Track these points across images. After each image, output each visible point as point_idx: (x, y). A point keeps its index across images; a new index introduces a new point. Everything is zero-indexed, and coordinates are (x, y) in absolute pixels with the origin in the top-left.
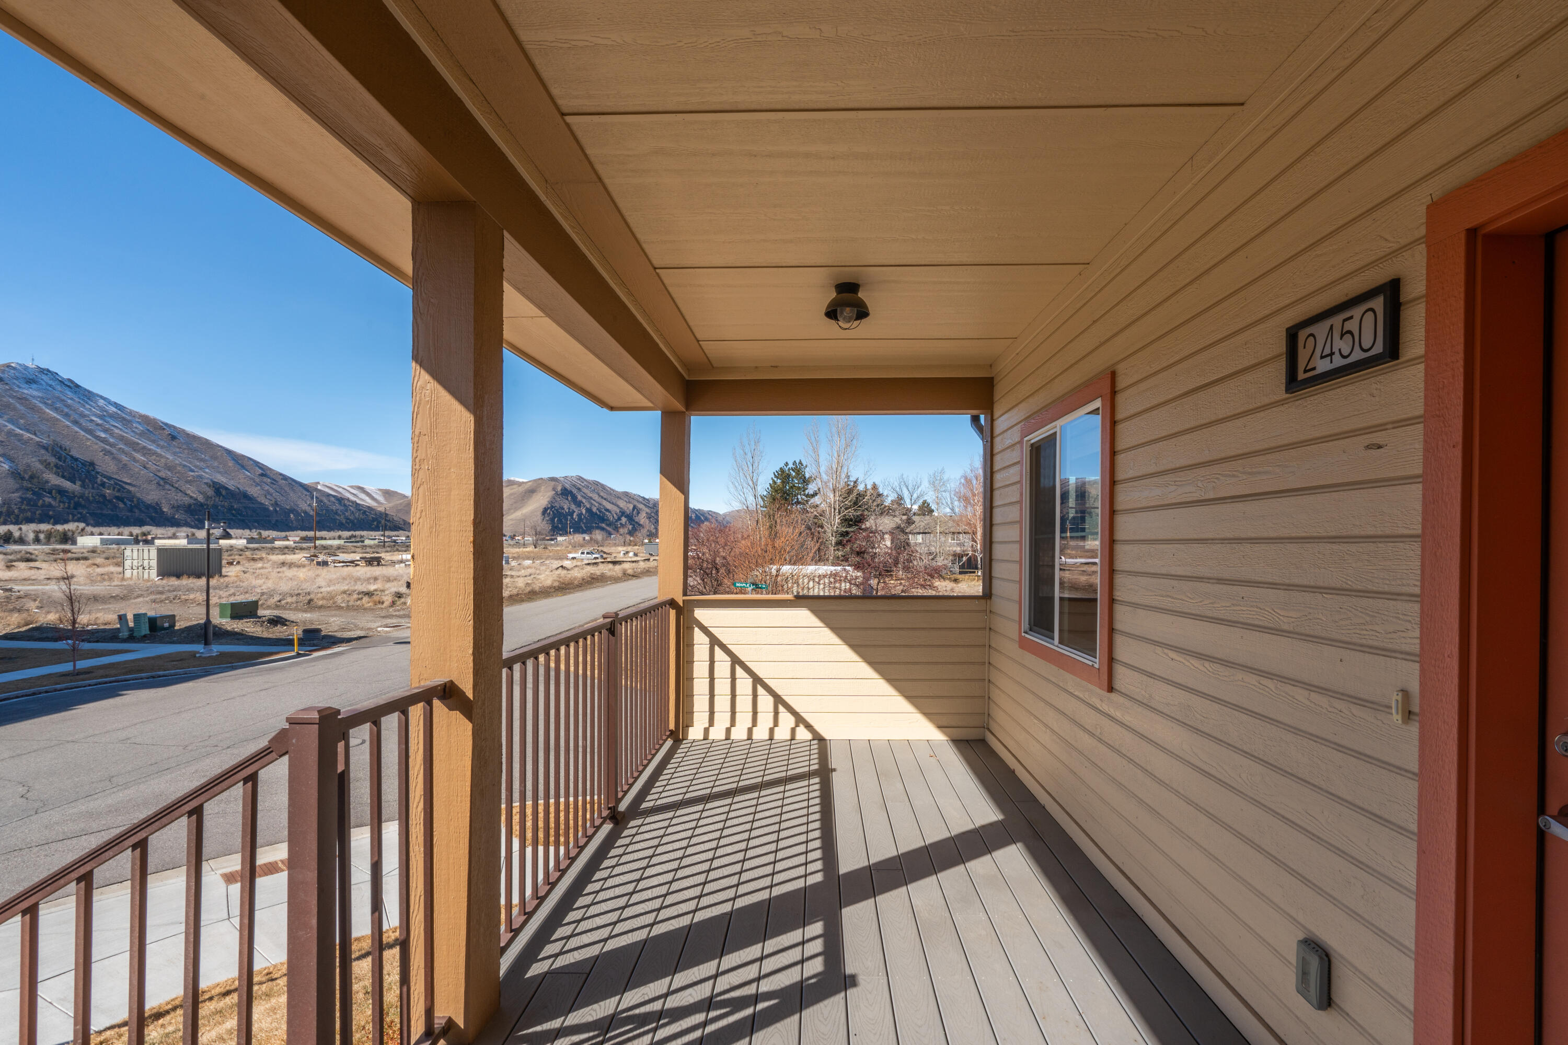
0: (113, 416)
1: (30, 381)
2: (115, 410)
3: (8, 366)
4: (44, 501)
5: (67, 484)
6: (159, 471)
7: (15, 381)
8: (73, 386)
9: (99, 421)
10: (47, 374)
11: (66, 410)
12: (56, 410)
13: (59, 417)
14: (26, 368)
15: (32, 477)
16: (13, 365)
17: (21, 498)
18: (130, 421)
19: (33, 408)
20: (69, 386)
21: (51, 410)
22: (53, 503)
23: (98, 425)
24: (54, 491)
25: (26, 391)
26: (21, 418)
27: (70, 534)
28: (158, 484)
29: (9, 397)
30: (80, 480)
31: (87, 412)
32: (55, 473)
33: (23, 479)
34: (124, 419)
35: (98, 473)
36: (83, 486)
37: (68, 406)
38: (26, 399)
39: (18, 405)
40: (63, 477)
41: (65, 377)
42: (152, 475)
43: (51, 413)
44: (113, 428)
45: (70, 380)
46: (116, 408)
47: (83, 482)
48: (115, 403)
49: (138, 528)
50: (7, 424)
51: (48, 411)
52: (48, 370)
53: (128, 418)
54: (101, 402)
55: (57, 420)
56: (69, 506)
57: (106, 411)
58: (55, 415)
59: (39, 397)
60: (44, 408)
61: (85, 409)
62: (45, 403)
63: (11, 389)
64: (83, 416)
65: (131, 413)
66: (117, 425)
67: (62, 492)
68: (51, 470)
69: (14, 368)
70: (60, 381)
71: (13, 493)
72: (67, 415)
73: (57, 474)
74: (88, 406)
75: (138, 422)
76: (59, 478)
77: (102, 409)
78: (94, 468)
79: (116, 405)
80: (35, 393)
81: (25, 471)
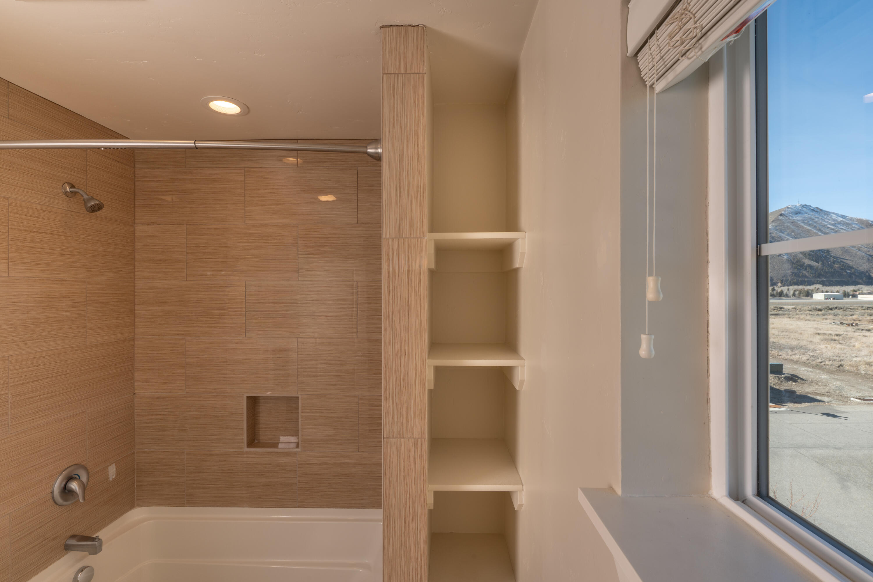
0: (840, 223)
1: (797, 213)
2: (842, 219)
3: (787, 208)
4: (803, 273)
5: (814, 264)
6: (869, 251)
7: (791, 214)
9: (832, 227)
10: (805, 208)
11: (815, 224)
12: (810, 225)
13: (811, 229)
14: (796, 207)
15: (797, 262)
16: (789, 207)
17: (792, 272)
18: (850, 224)
19: (798, 226)
20: (817, 212)
21: (807, 226)
22: (807, 274)
23: (832, 229)
24: (808, 268)
25: (795, 218)
26: (793, 232)
27: (810, 292)
28: (868, 259)
29: (787, 222)
30: (821, 261)
31: (826, 223)
32: (808, 259)
33: (793, 263)
34: (847, 223)
35: (831, 256)
36: (823, 264)
37: (816, 222)
38: (795, 222)
39: (791, 226)
40: (812, 260)
41: (815, 207)
42: (864, 254)
43: (807, 227)
44: (840, 230)
45: (817, 208)
46: (842, 218)
47: (823, 261)
48: (842, 215)
49: (853, 286)
50: (786, 236)
51: (805, 226)
52: (806, 205)
53: (850, 222)
54: (834, 217)
55: (810, 230)
56: (815, 275)
57: (836, 221)
58: (809, 228)
59: (801, 220)
60: (803, 225)
61: (825, 222)
62: (804, 223)
63: (788, 219)
64: (823, 226)
65: (851, 219)
66: (842, 227)
67: (810, 266)
68: (806, 257)
69: (790, 208)
70: (812, 209)
71: (788, 270)
72: (815, 227)
73: (809, 259)
74: (826, 220)
75: (856, 224)
76: (810, 261)
77: (834, 220)
78: (829, 253)
79: (843, 216)
80: (800, 218)
81: (794, 259)
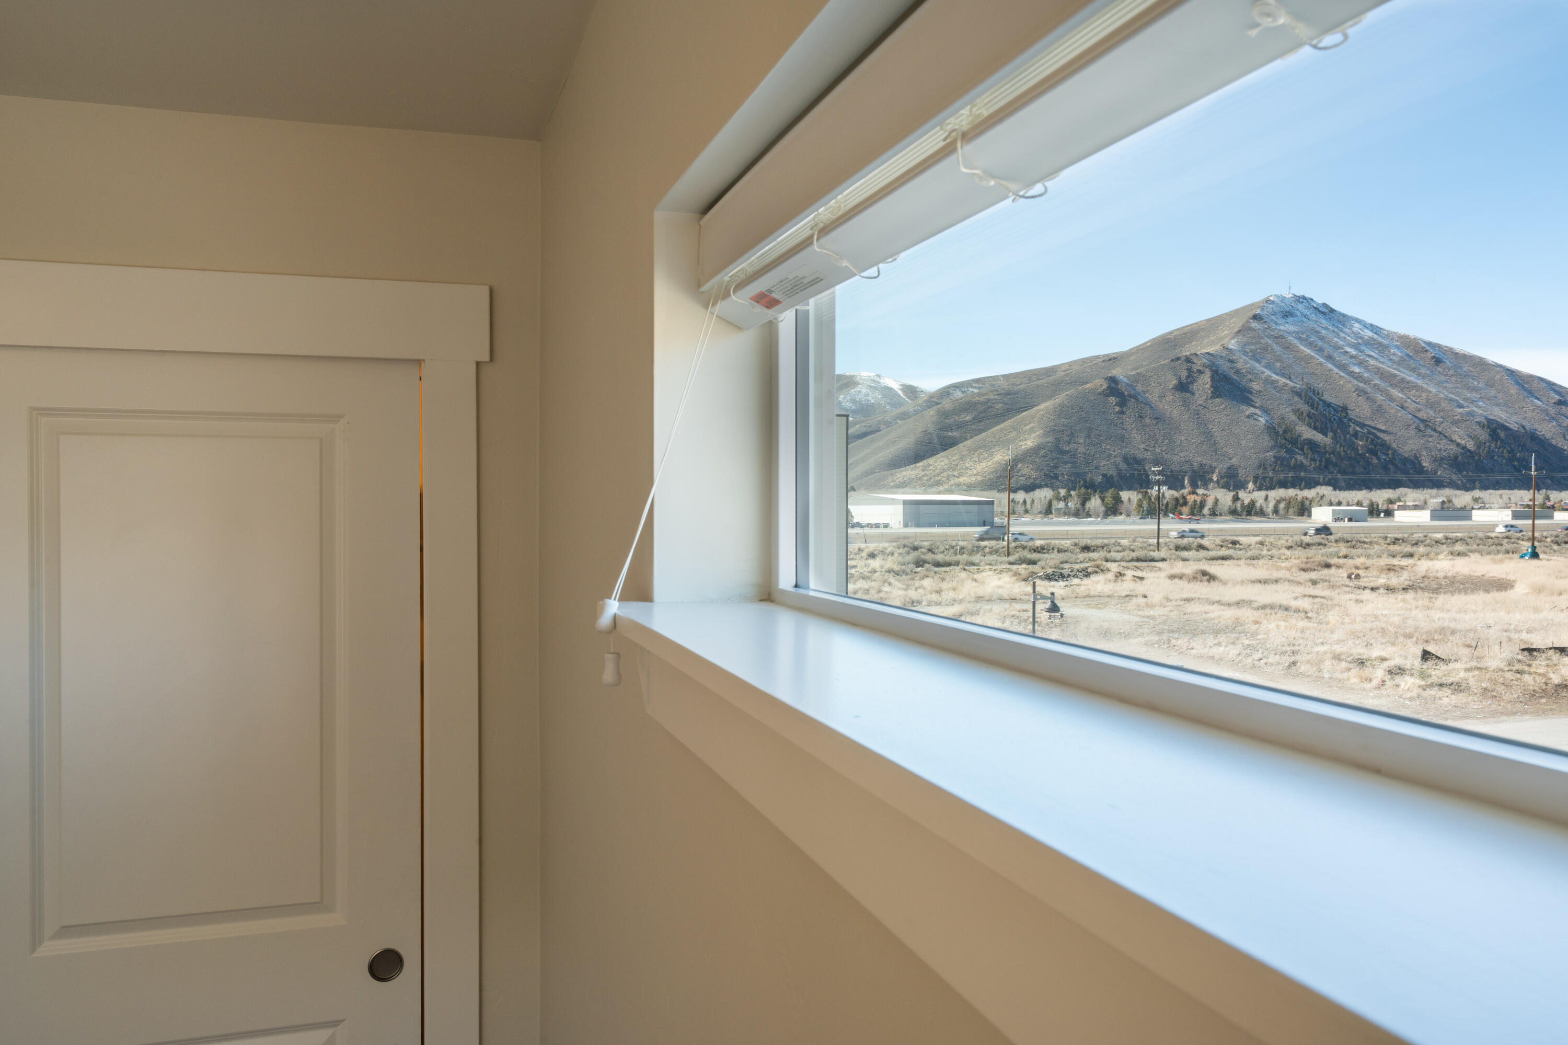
0: (1369, 343)
1: (1287, 315)
2: (1370, 334)
3: (1267, 301)
4: (1296, 459)
5: (1318, 437)
6: (1419, 411)
7: (1273, 317)
8: (1327, 312)
9: (1353, 352)
10: (1302, 303)
11: (1320, 343)
12: (1310, 345)
13: (1313, 354)
14: (1283, 299)
15: (1285, 432)
16: (1271, 298)
17: (1275, 457)
18: (1386, 347)
19: (1288, 347)
20: (1323, 313)
21: (1305, 346)
22: (1304, 461)
23: (1352, 357)
24: (1306, 447)
25: (1282, 328)
26: (1277, 361)
28: (1417, 428)
29: (1267, 337)
30: (1332, 431)
31: (1341, 343)
32: (1308, 425)
33: (1277, 433)
34: (1380, 344)
35: (1350, 420)
36: (1334, 438)
37: (1322, 338)
38: (1282, 337)
39: (1274, 346)
40: (1315, 428)
41: (1320, 302)
42: (1410, 416)
43: (1305, 349)
44: (1367, 359)
45: (1325, 305)
46: (1372, 331)
47: (1335, 432)
48: (1372, 325)
49: (1391, 491)
50: (1264, 370)
51: (1302, 347)
52: (1304, 298)
53: (1385, 342)
54: (1357, 327)
55: (1311, 357)
56: (1320, 465)
57: (1361, 338)
58: (1309, 351)
59: (1294, 332)
60: (1299, 345)
61: (1339, 338)
62: (1300, 339)
63: (1269, 328)
64: (1337, 347)
65: (1389, 335)
66: (1372, 354)
67: (1312, 445)
68: (1303, 421)
69: (1273, 302)
70: (1315, 308)
71: (1268, 451)
72: (1320, 350)
73: (1309, 425)
74: (1342, 335)
75: (1397, 347)
76: (1311, 430)
77: (1357, 336)
78: (1347, 414)
79: (1373, 328)
80: (1291, 328)
81: (1279, 425)
